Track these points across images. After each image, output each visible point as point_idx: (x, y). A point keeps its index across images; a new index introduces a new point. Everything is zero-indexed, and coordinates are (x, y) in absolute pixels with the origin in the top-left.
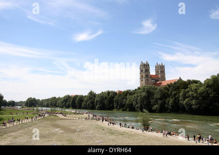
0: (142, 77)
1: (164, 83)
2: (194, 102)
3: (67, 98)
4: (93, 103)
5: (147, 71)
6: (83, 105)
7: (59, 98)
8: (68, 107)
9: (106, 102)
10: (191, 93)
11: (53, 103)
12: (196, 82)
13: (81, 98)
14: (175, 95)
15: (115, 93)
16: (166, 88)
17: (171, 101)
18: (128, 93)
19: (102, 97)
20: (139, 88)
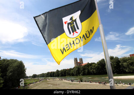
0: (75, 63)
1: (83, 65)
2: (94, 70)
3: (48, 73)
4: (58, 74)
5: (77, 61)
6: (54, 75)
7: (45, 74)
8: (49, 77)
9: (63, 73)
10: (93, 67)
11: (43, 75)
12: (94, 63)
13: (54, 73)
14: (88, 68)
15: (66, 70)
16: (84, 66)
17: (87, 71)
18: (71, 69)
19: (62, 71)
20: (74, 67)
